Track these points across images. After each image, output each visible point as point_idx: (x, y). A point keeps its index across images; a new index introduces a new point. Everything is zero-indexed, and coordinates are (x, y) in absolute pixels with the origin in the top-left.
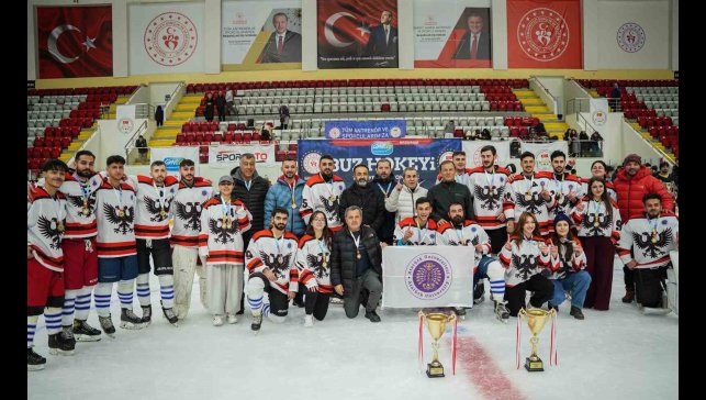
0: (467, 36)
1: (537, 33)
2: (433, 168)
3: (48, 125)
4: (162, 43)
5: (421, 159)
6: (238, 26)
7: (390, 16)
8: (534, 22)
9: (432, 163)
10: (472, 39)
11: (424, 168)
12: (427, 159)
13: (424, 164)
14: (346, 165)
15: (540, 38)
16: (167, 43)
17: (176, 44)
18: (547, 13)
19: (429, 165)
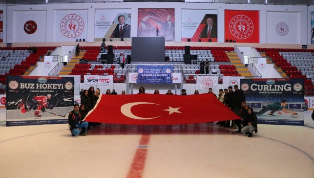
0: (206, 27)
1: (239, 26)
2: (62, 88)
3: (16, 63)
4: (68, 27)
5: (58, 85)
6: (102, 21)
7: (172, 17)
8: (237, 21)
9: (62, 86)
10: (208, 29)
11: (59, 88)
12: (60, 85)
13: (59, 87)
14: (27, 86)
15: (240, 29)
16: (70, 28)
17: (74, 28)
18: (243, 17)
19: (61, 87)
